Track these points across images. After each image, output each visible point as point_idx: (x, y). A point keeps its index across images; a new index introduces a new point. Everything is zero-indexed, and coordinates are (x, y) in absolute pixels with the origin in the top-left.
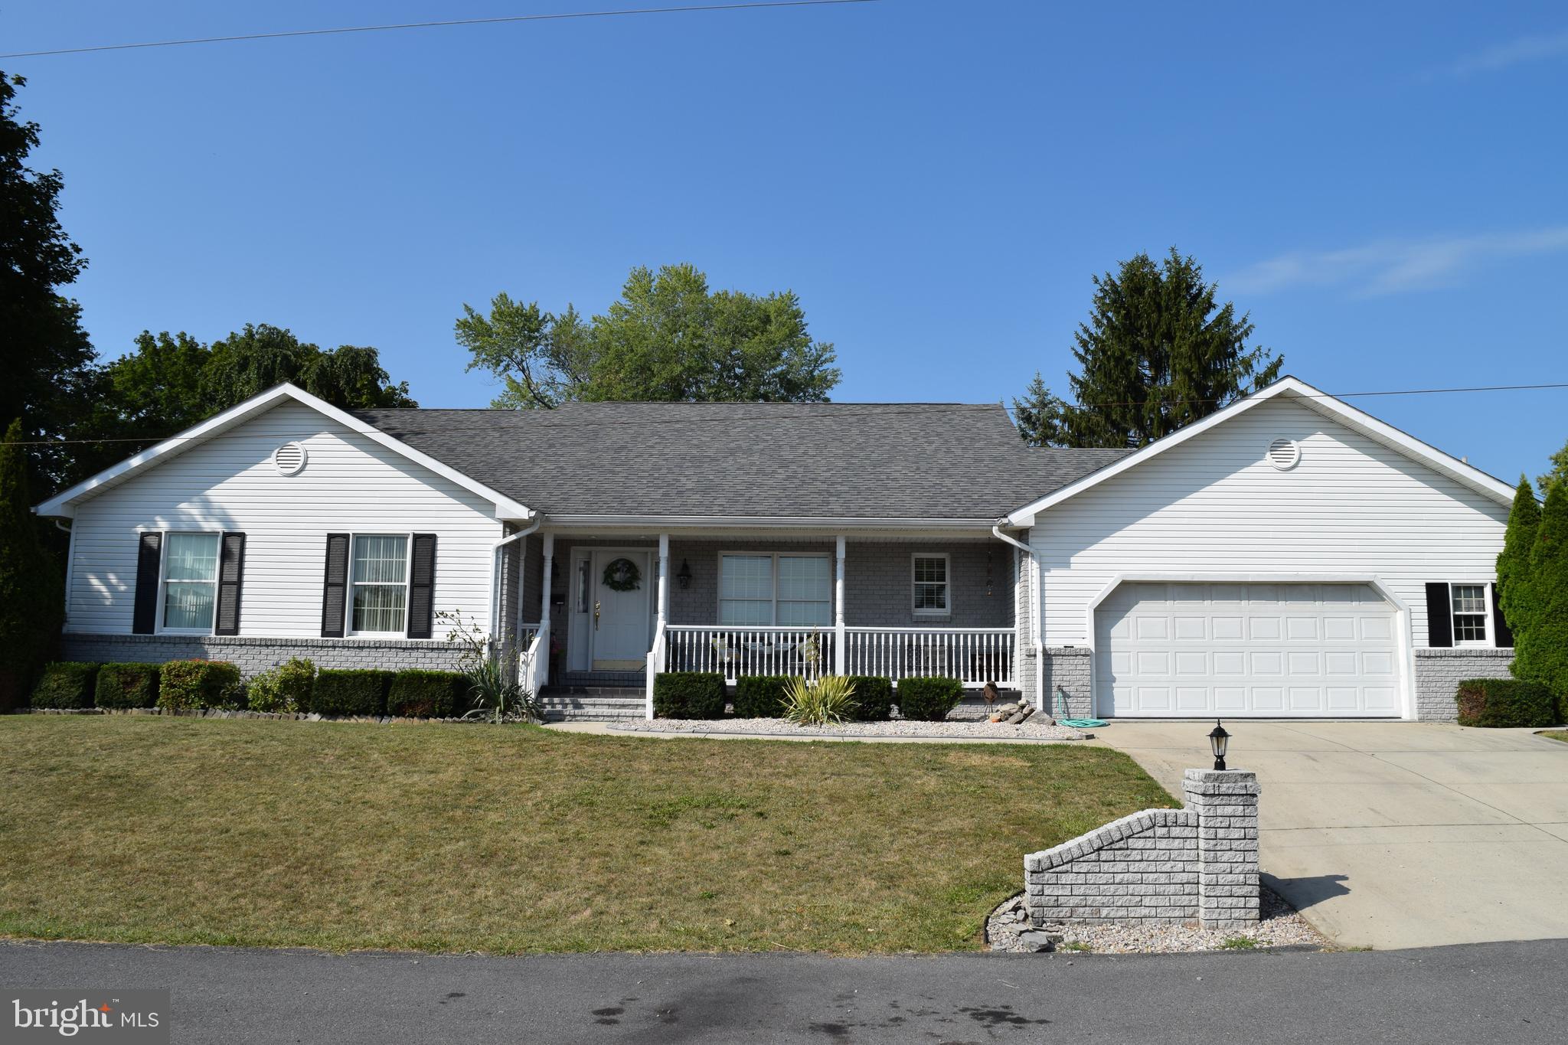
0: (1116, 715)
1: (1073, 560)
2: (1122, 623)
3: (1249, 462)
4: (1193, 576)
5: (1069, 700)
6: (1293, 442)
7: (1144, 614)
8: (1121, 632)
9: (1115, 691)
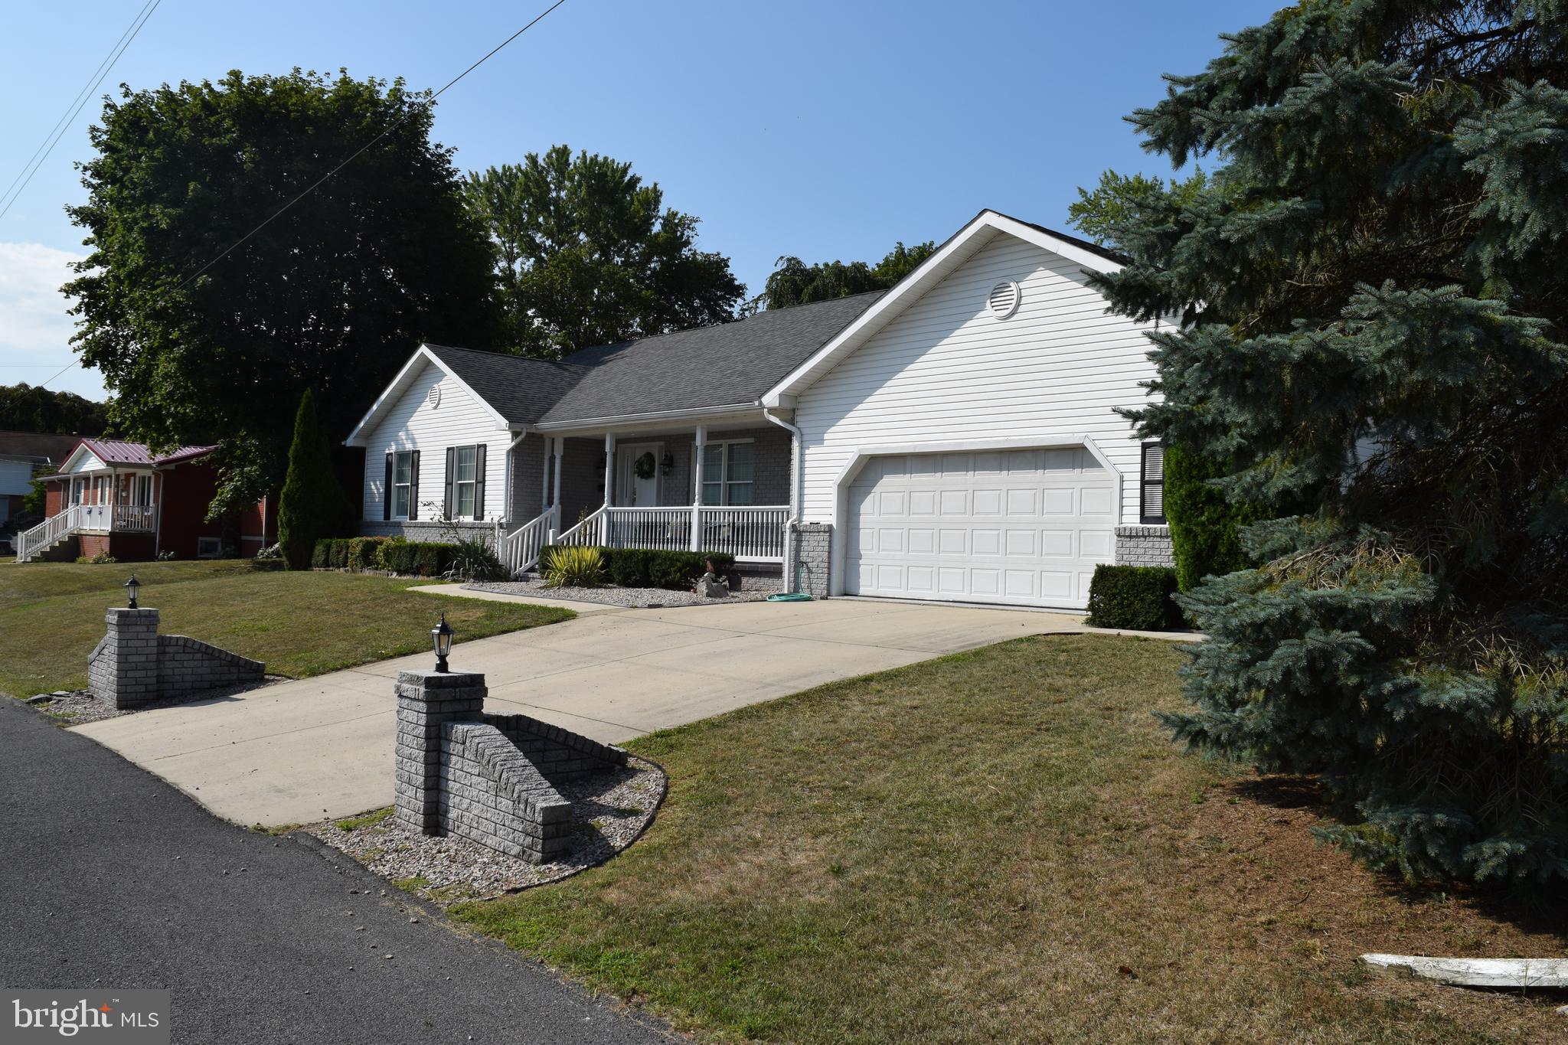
0: (861, 593)
1: (826, 436)
2: (870, 498)
3: (970, 315)
4: (915, 447)
5: (812, 576)
6: (1012, 284)
7: (889, 487)
8: (870, 509)
9: (862, 568)
